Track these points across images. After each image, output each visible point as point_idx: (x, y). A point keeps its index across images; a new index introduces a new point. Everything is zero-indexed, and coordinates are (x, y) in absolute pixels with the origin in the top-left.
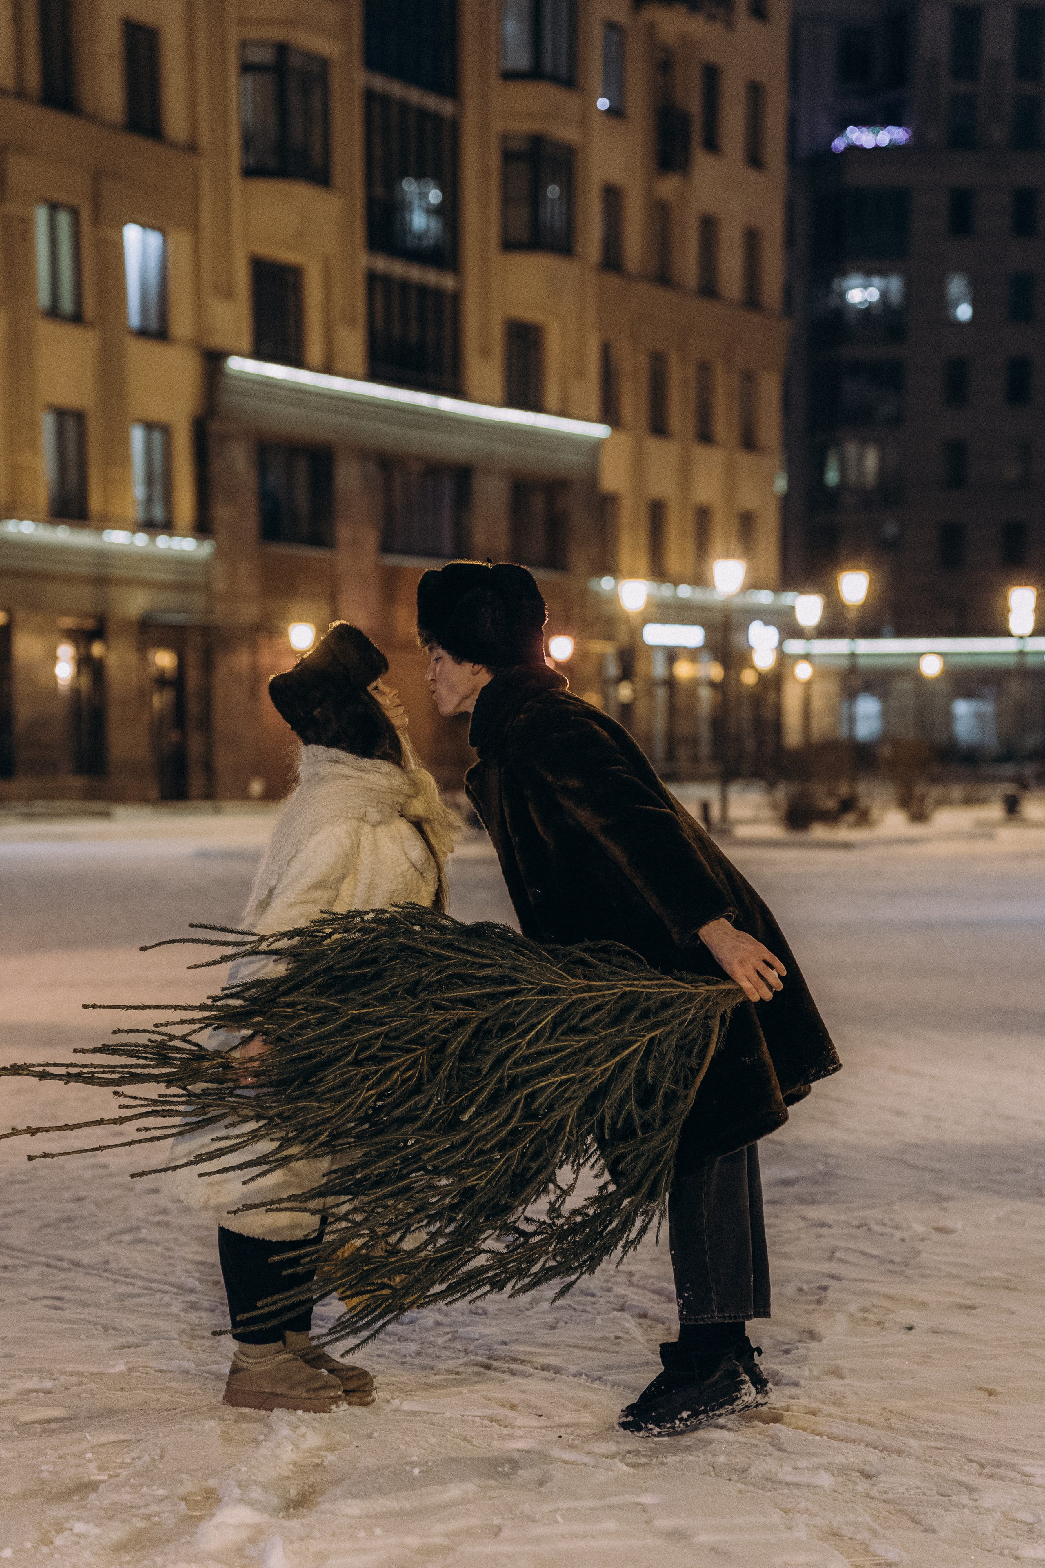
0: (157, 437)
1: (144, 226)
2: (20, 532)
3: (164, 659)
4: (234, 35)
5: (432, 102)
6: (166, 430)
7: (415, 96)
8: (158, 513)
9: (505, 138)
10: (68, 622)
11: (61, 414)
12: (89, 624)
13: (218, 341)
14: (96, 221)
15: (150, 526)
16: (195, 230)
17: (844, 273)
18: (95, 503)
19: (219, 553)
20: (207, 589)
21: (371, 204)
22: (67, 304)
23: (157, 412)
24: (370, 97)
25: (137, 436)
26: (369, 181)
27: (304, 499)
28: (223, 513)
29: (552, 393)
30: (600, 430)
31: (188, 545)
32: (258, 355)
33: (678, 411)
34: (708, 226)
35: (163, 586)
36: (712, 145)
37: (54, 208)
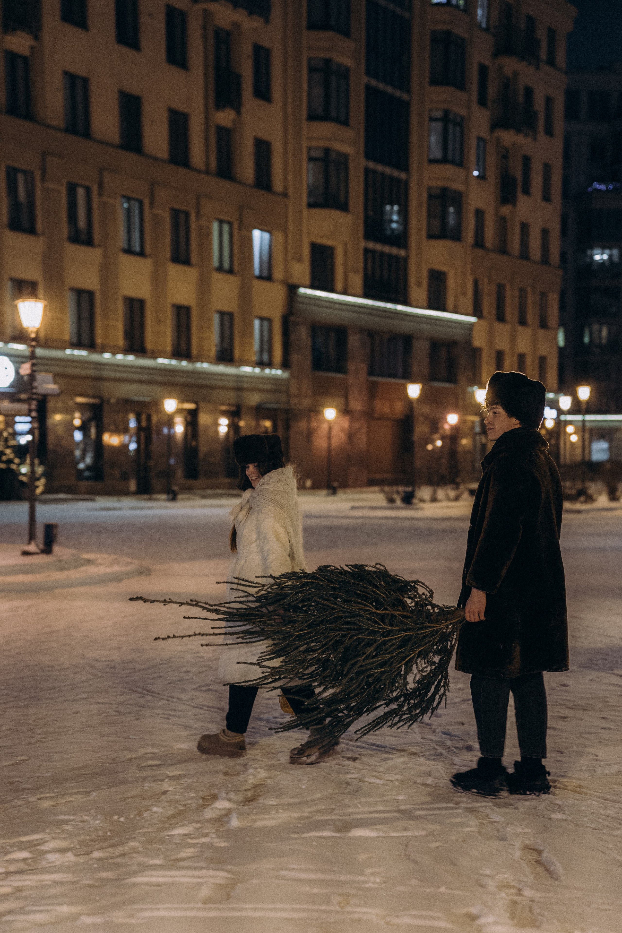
0: (266, 324)
1: (262, 230)
2: (202, 367)
3: (268, 424)
4: (305, 145)
5: (396, 173)
6: (270, 320)
7: (388, 170)
8: (265, 358)
9: (429, 188)
10: (224, 408)
11: (222, 314)
12: (233, 408)
13: (294, 281)
14: (240, 228)
15: (261, 364)
16: (285, 231)
17: (592, 248)
18: (237, 354)
19: (292, 376)
20: (287, 392)
21: (366, 218)
22: (226, 265)
23: (266, 313)
24: (367, 170)
25: (257, 323)
26: (366, 209)
27: (332, 351)
28: (295, 358)
29: (450, 302)
30: (473, 319)
31: (279, 372)
32: (313, 287)
33: (511, 311)
34: (525, 227)
35: (267, 391)
36: (527, 191)
37: (221, 222)
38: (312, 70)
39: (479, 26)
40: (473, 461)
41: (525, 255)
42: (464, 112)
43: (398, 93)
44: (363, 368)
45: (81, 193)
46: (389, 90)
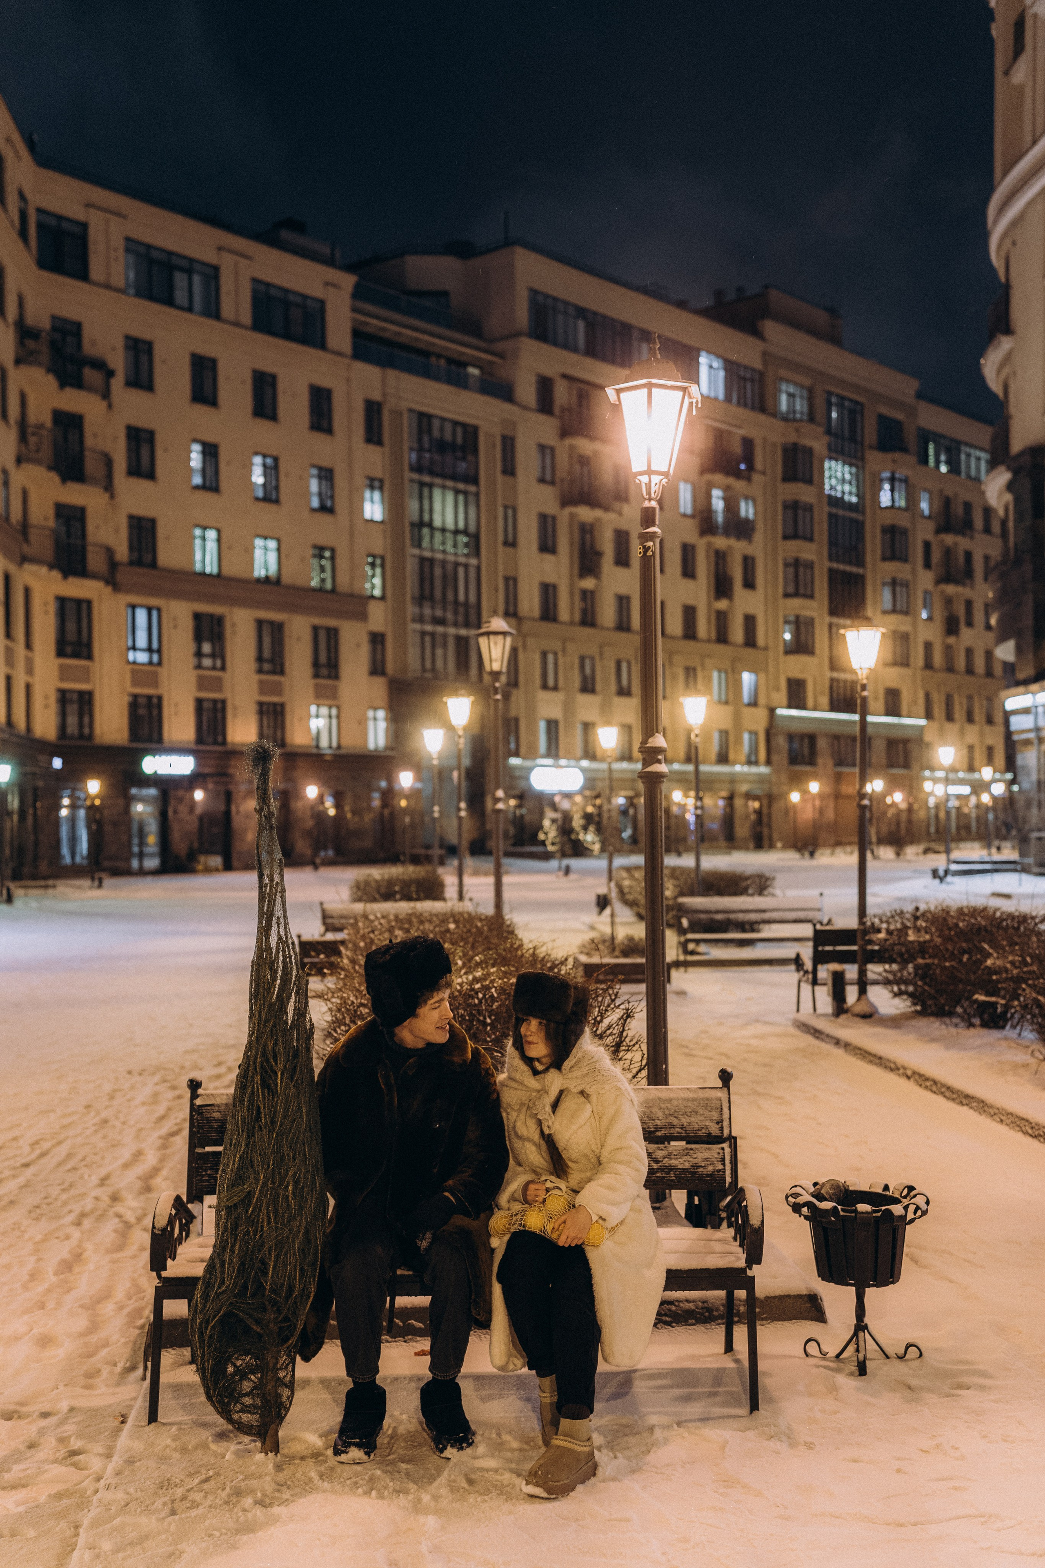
0: (753, 736)
1: (749, 672)
2: (705, 768)
3: (756, 805)
4: (782, 614)
6: (756, 733)
11: (721, 732)
13: (773, 705)
14: (734, 673)
15: (749, 762)
16: (766, 671)
18: (732, 756)
19: (775, 771)
20: (769, 783)
21: (831, 657)
22: (723, 699)
23: (753, 728)
24: (831, 625)
25: (746, 737)
26: (830, 651)
27: (806, 751)
28: (775, 758)
29: (904, 709)
30: (922, 722)
31: (763, 769)
32: (789, 707)
33: (959, 713)
34: (969, 652)
35: (751, 782)
36: (970, 624)
37: (720, 671)
38: (786, 565)
39: (923, 517)
40: (928, 826)
41: (970, 671)
42: (909, 577)
43: (854, 569)
44: (830, 762)
45: (624, 666)
46: (848, 568)
